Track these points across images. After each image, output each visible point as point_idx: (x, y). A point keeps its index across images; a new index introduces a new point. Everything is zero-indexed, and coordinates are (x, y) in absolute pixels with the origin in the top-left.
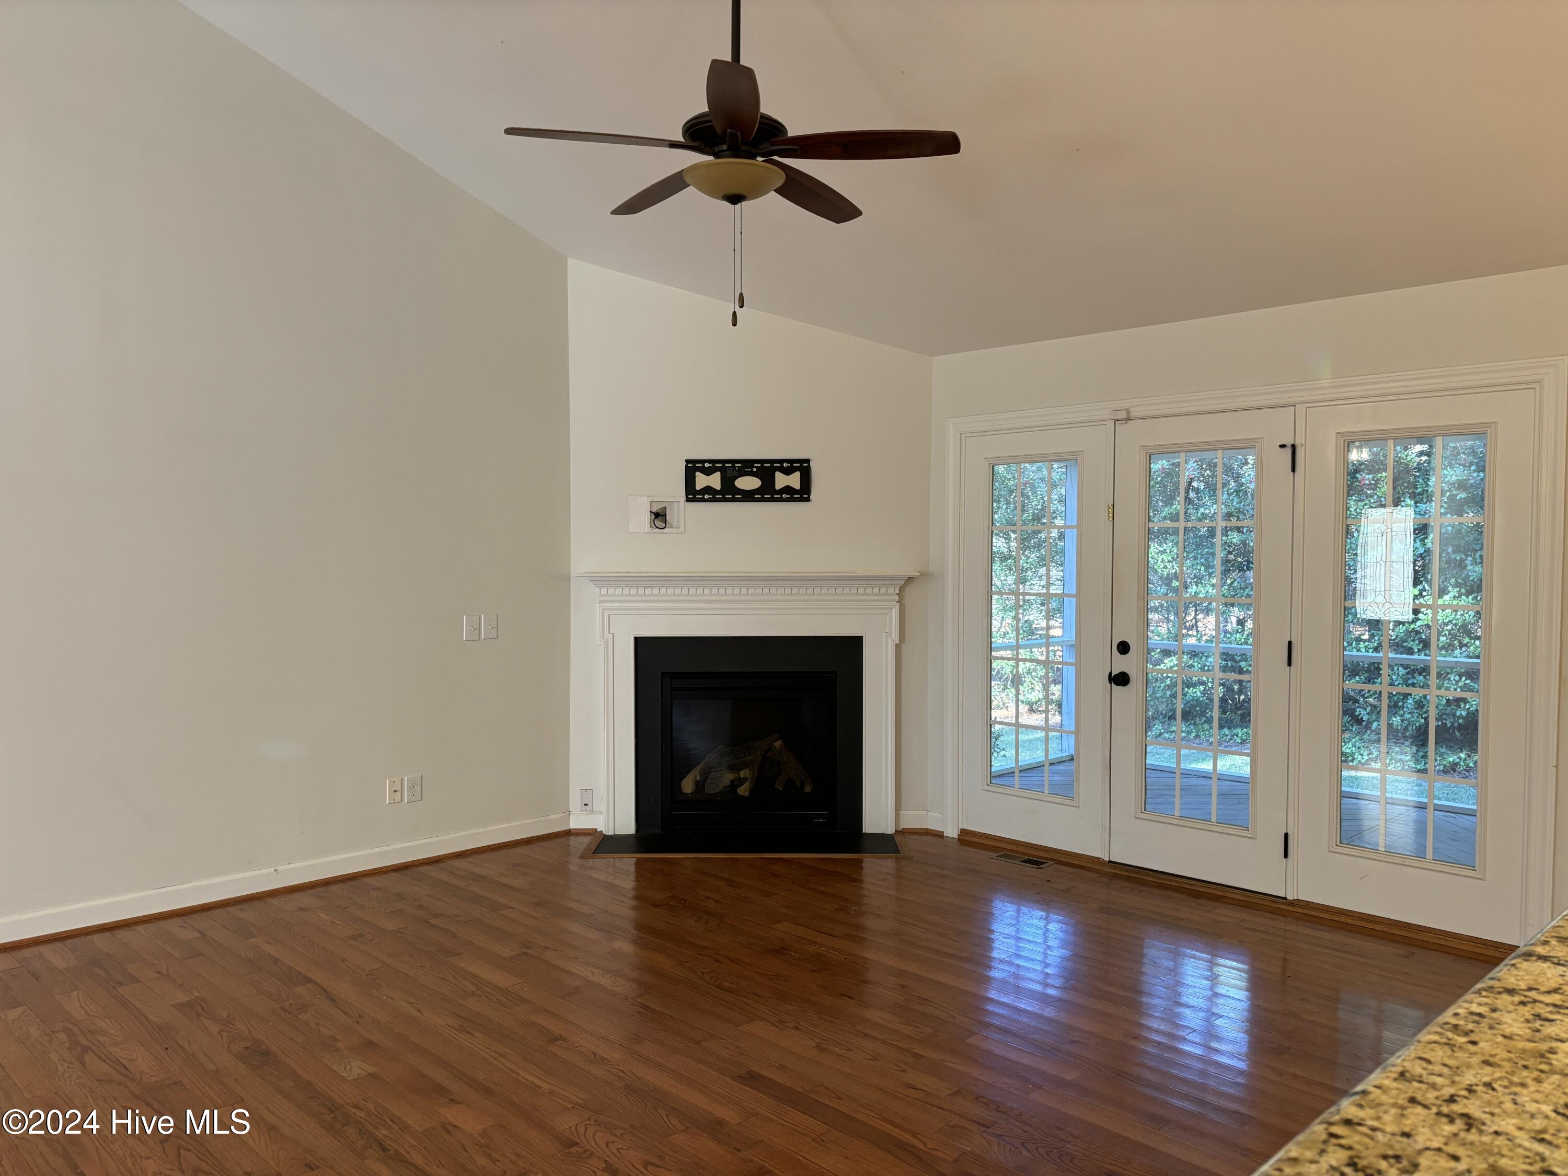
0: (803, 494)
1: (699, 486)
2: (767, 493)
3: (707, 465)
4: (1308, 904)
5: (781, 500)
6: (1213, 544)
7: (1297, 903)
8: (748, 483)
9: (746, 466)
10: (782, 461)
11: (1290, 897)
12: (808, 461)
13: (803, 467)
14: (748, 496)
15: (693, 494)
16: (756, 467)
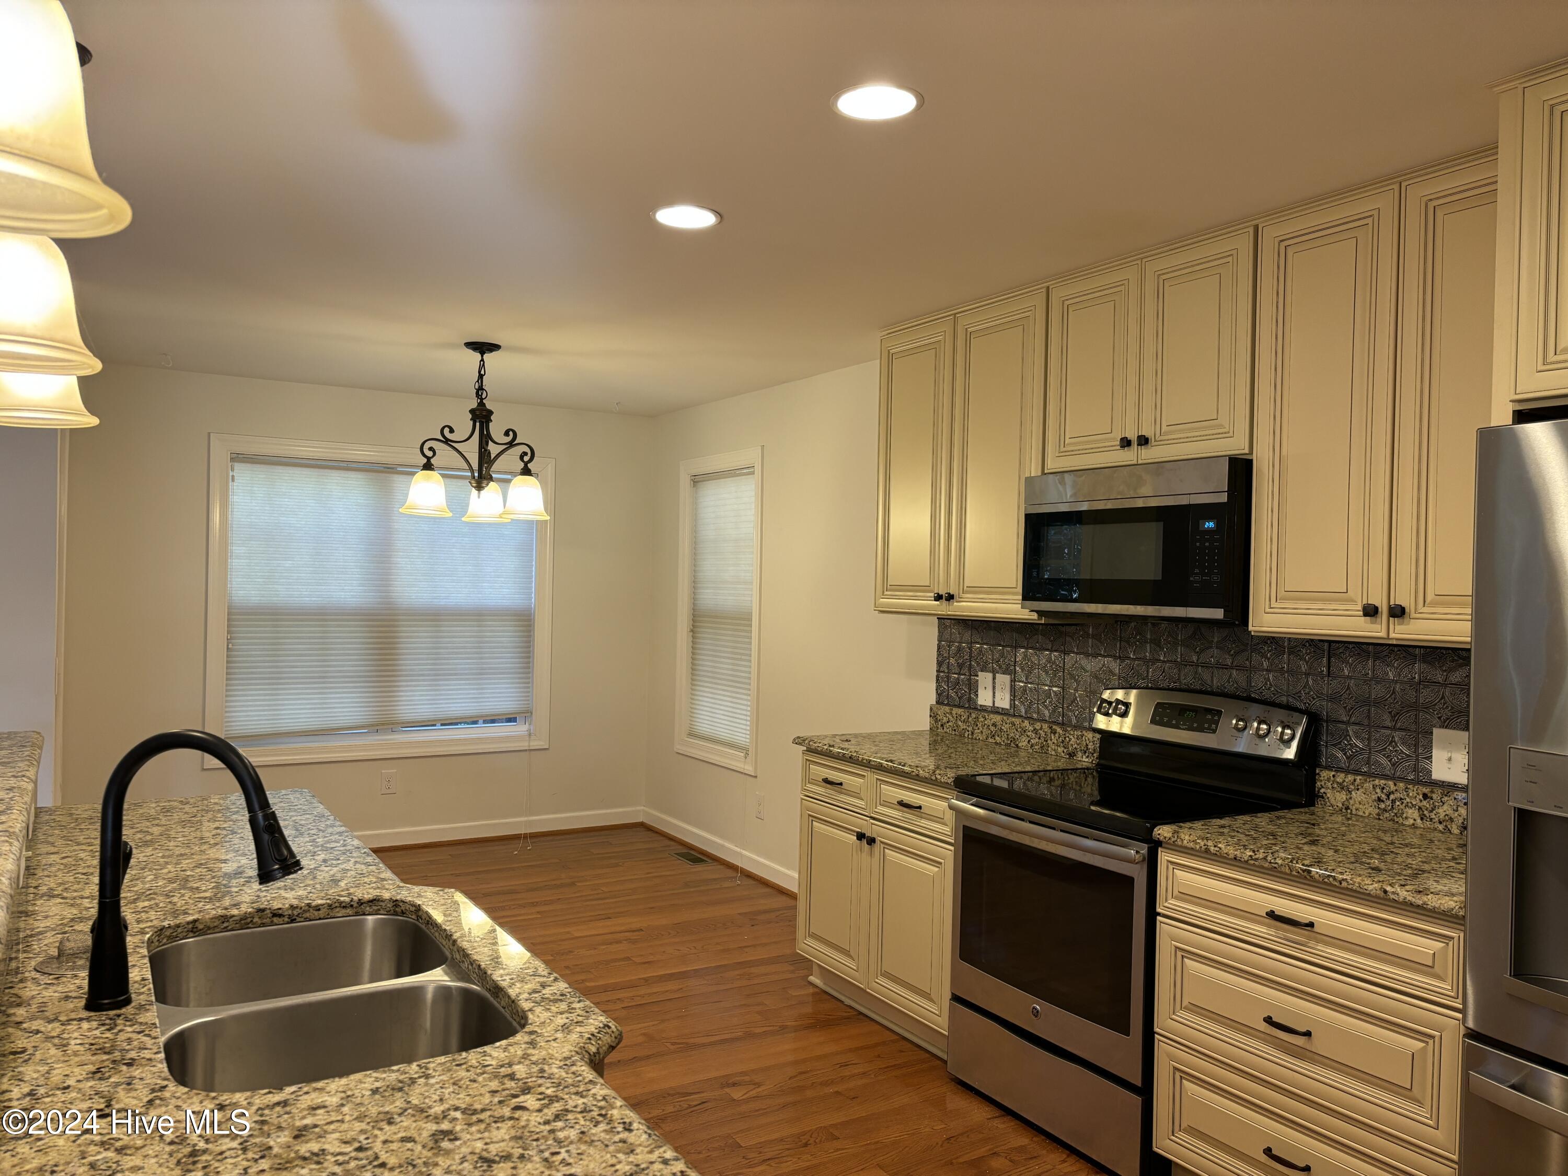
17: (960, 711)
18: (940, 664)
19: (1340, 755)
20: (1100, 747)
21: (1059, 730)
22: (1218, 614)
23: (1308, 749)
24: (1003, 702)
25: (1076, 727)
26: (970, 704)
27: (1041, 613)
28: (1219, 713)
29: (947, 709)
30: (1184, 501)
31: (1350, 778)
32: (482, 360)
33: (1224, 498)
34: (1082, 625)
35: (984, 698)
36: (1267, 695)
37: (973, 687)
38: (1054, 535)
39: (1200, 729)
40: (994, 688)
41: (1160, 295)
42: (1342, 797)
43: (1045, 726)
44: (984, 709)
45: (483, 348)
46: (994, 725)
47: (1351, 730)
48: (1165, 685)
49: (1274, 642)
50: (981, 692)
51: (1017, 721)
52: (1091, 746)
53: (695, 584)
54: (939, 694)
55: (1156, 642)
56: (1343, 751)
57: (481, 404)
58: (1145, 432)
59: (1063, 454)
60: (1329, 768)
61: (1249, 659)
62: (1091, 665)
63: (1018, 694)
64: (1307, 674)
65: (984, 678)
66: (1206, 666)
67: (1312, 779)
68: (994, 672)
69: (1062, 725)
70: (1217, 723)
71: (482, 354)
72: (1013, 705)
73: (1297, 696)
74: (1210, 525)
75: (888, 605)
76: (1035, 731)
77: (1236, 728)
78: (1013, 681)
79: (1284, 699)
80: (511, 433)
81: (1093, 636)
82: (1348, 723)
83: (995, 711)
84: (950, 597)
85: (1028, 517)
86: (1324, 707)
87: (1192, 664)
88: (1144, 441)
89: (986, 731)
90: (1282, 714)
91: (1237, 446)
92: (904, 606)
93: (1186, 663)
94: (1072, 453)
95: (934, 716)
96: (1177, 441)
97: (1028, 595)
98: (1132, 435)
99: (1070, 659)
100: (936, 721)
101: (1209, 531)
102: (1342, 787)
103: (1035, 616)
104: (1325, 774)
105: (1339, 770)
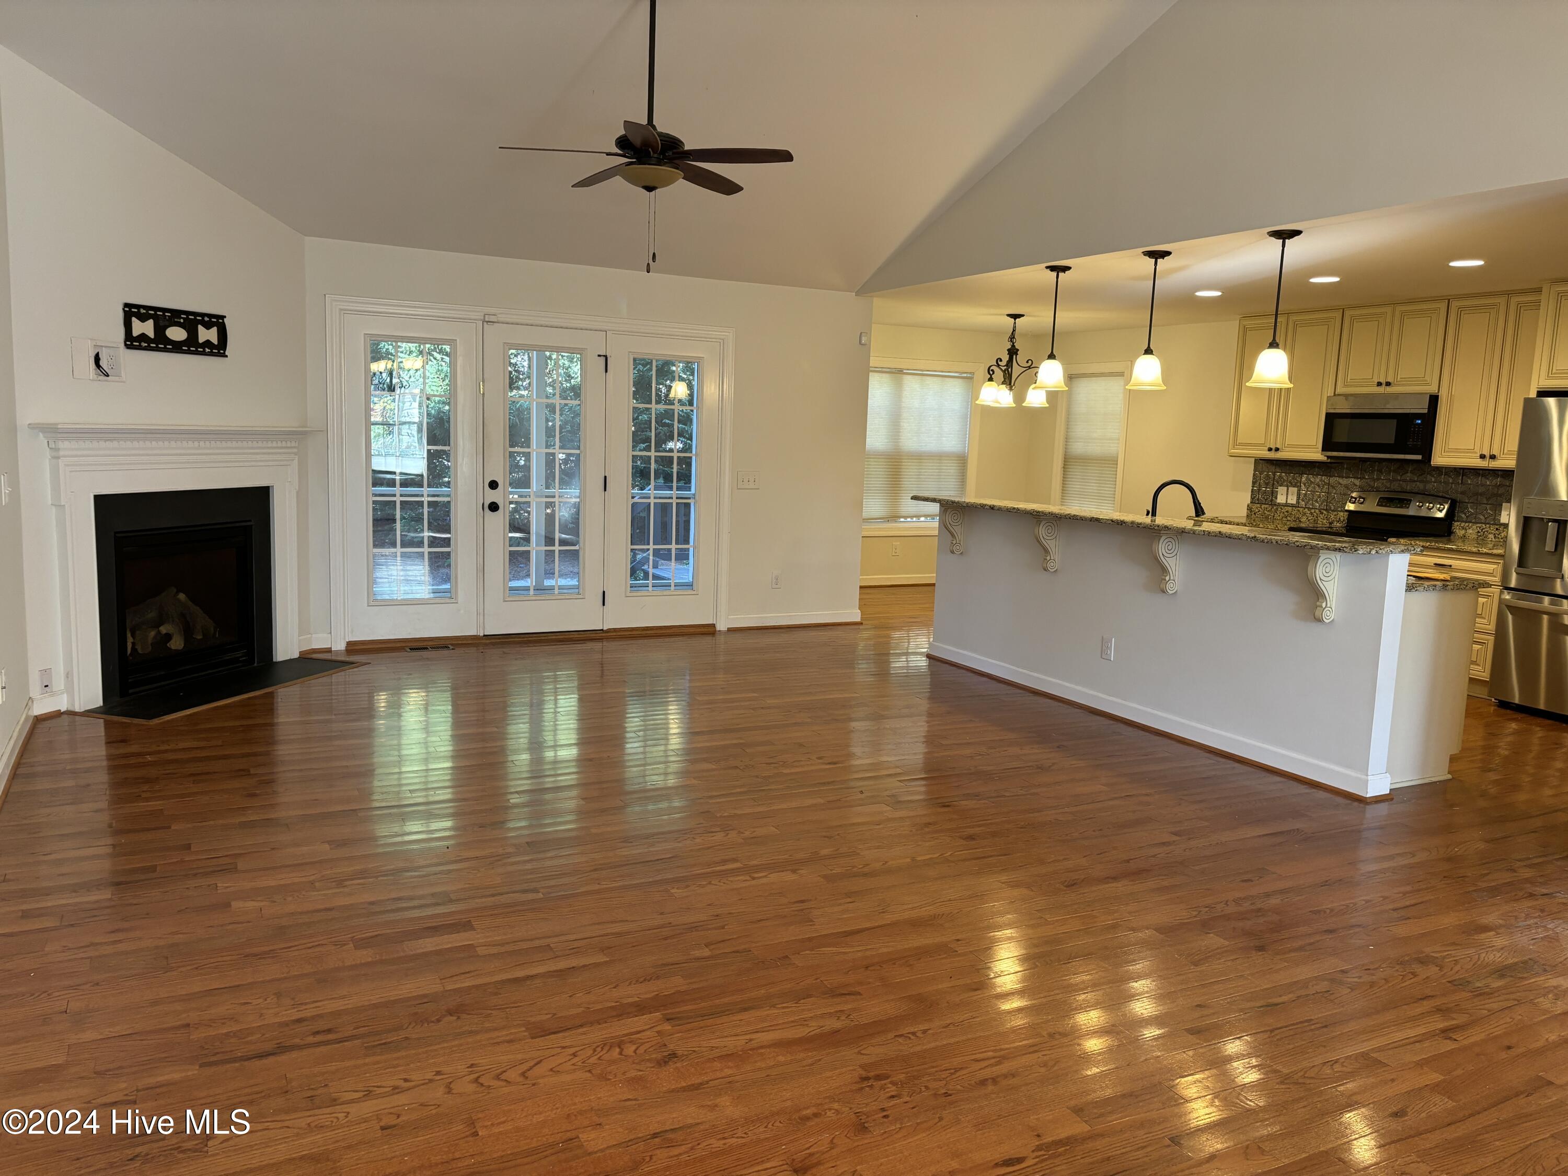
0: (219, 349)
1: (135, 333)
2: (191, 346)
3: (143, 311)
4: (615, 630)
5: (203, 353)
6: (561, 420)
7: (609, 631)
8: (176, 334)
9: (173, 316)
10: (203, 315)
11: (605, 629)
12: (223, 317)
13: (217, 322)
14: (177, 347)
15: (133, 342)
16: (183, 318)
17: (1266, 506)
18: (1254, 483)
19: (1463, 516)
20: (1348, 519)
21: (1325, 512)
22: (1419, 457)
23: (1450, 515)
24: (1292, 500)
25: (1333, 511)
26: (1273, 504)
27: (1328, 457)
28: (1411, 501)
29: (1259, 505)
30: (1408, 411)
31: (1467, 524)
32: (1015, 323)
33: (1426, 411)
34: (1342, 463)
35: (1281, 499)
36: (1432, 492)
37: (1274, 494)
38: (1338, 422)
39: (1401, 507)
40: (1287, 494)
41: (1402, 323)
42: (1463, 532)
43: (1317, 511)
44: (1279, 504)
45: (1015, 316)
46: (1287, 512)
47: (1469, 505)
48: (1384, 489)
49: (1439, 469)
50: (1279, 496)
51: (1301, 509)
52: (1342, 519)
53: (1067, 439)
54: (1252, 498)
55: (1380, 471)
56: (1465, 514)
57: (1013, 346)
58: (1389, 380)
59: (1345, 386)
60: (1458, 521)
61: (1426, 478)
62: (1344, 481)
63: (1302, 497)
64: (1452, 483)
65: (1281, 490)
66: (1405, 481)
67: (1450, 526)
68: (1288, 487)
69: (1326, 510)
70: (1409, 504)
71: (1015, 319)
72: (1298, 502)
73: (1447, 492)
74: (1419, 422)
75: (1234, 453)
76: (1311, 513)
77: (1418, 506)
78: (1299, 491)
79: (1441, 494)
80: (1030, 362)
81: (1347, 469)
82: (1468, 503)
83: (1286, 505)
84: (1277, 449)
85: (1328, 416)
86: (1459, 497)
87: (1397, 480)
88: (1388, 384)
89: (1282, 515)
90: (1440, 500)
91: (1433, 389)
92: (1237, 453)
93: (1395, 480)
94: (1351, 386)
95: (1249, 509)
96: (1403, 385)
97: (1325, 448)
98: (1383, 380)
99: (1333, 480)
100: (1251, 511)
101: (1418, 424)
102: (1463, 528)
103: (1326, 458)
104: (1456, 524)
105: (1463, 522)
